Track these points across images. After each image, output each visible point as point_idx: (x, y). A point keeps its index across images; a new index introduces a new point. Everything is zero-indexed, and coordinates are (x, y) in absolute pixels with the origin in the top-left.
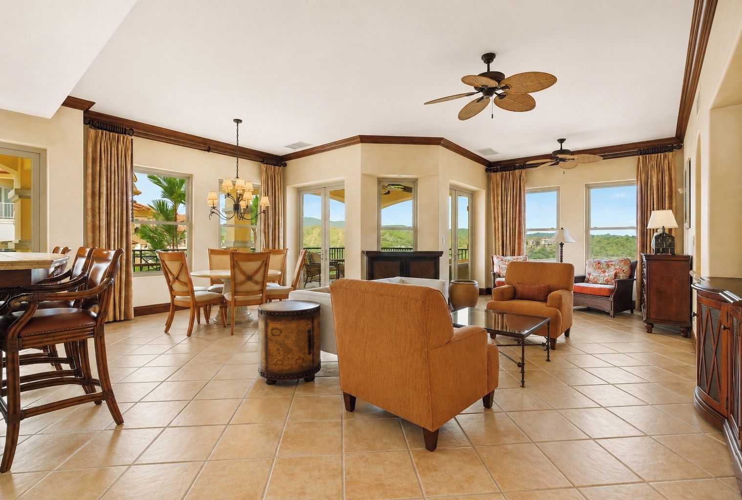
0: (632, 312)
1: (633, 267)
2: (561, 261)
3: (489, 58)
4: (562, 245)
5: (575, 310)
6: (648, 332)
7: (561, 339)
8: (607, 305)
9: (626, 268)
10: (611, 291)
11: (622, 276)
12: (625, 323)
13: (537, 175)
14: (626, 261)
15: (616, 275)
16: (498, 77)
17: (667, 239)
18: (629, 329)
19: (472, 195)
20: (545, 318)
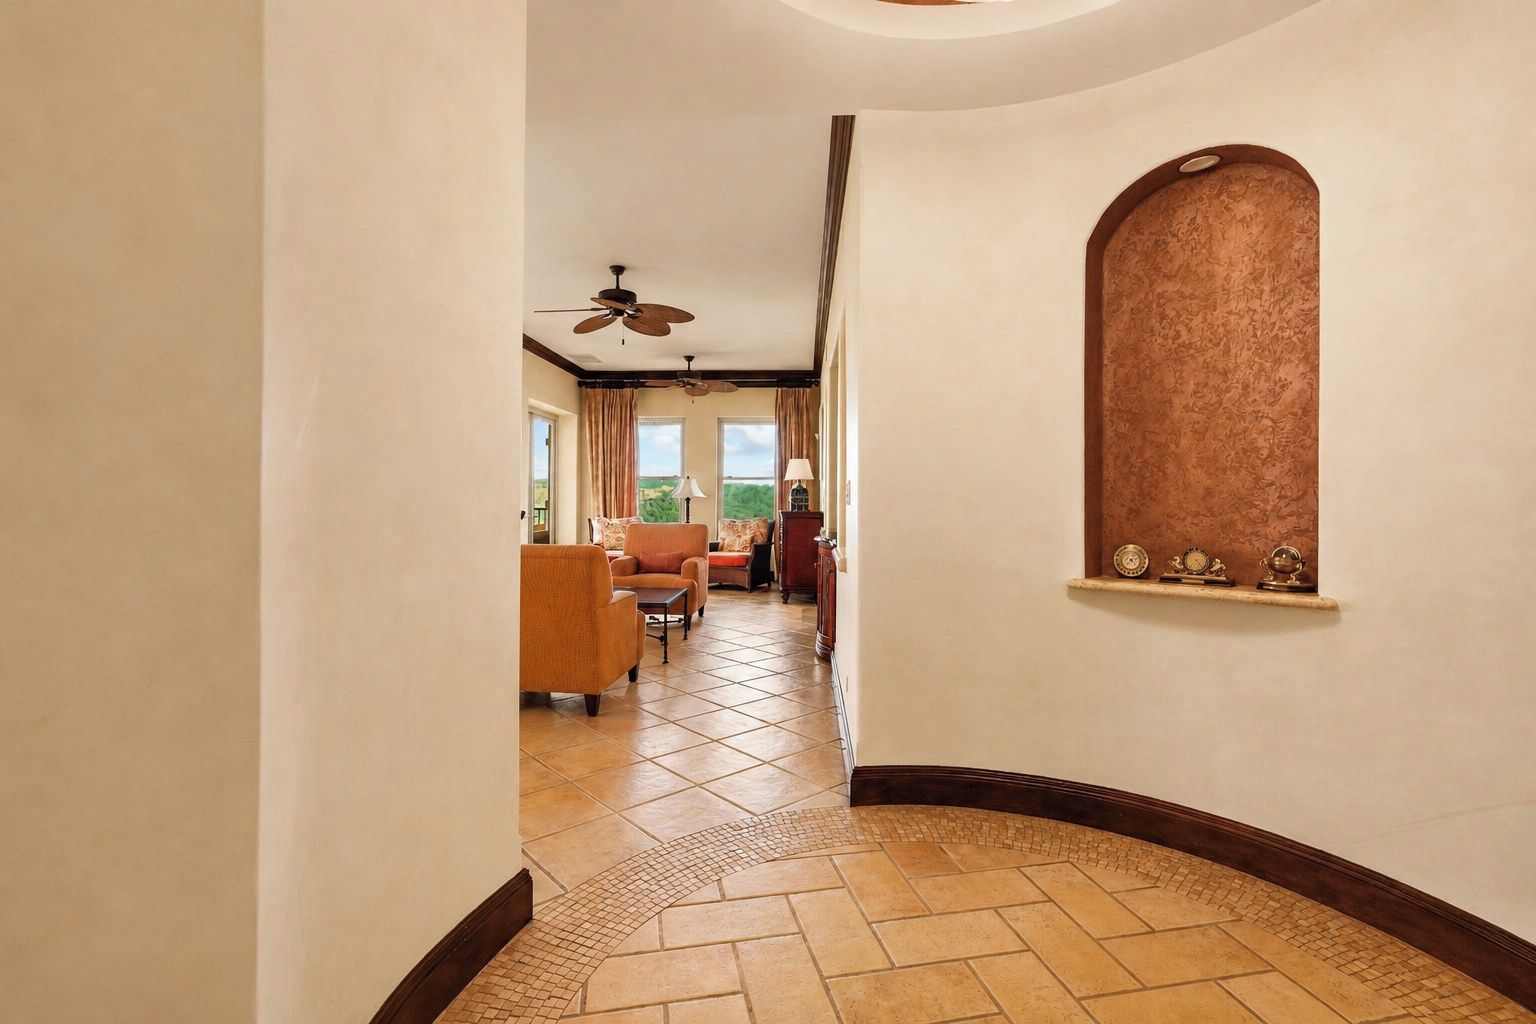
0: (769, 585)
1: (772, 527)
2: (688, 522)
3: (618, 270)
4: (688, 500)
5: (709, 588)
6: (784, 603)
7: (695, 615)
8: (744, 578)
9: (764, 531)
10: (747, 559)
11: (760, 541)
12: (762, 597)
13: (657, 398)
14: (765, 521)
15: (752, 540)
16: (628, 297)
17: (804, 494)
18: (767, 603)
19: (554, 419)
20: (679, 590)
